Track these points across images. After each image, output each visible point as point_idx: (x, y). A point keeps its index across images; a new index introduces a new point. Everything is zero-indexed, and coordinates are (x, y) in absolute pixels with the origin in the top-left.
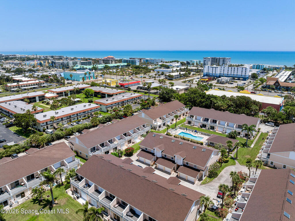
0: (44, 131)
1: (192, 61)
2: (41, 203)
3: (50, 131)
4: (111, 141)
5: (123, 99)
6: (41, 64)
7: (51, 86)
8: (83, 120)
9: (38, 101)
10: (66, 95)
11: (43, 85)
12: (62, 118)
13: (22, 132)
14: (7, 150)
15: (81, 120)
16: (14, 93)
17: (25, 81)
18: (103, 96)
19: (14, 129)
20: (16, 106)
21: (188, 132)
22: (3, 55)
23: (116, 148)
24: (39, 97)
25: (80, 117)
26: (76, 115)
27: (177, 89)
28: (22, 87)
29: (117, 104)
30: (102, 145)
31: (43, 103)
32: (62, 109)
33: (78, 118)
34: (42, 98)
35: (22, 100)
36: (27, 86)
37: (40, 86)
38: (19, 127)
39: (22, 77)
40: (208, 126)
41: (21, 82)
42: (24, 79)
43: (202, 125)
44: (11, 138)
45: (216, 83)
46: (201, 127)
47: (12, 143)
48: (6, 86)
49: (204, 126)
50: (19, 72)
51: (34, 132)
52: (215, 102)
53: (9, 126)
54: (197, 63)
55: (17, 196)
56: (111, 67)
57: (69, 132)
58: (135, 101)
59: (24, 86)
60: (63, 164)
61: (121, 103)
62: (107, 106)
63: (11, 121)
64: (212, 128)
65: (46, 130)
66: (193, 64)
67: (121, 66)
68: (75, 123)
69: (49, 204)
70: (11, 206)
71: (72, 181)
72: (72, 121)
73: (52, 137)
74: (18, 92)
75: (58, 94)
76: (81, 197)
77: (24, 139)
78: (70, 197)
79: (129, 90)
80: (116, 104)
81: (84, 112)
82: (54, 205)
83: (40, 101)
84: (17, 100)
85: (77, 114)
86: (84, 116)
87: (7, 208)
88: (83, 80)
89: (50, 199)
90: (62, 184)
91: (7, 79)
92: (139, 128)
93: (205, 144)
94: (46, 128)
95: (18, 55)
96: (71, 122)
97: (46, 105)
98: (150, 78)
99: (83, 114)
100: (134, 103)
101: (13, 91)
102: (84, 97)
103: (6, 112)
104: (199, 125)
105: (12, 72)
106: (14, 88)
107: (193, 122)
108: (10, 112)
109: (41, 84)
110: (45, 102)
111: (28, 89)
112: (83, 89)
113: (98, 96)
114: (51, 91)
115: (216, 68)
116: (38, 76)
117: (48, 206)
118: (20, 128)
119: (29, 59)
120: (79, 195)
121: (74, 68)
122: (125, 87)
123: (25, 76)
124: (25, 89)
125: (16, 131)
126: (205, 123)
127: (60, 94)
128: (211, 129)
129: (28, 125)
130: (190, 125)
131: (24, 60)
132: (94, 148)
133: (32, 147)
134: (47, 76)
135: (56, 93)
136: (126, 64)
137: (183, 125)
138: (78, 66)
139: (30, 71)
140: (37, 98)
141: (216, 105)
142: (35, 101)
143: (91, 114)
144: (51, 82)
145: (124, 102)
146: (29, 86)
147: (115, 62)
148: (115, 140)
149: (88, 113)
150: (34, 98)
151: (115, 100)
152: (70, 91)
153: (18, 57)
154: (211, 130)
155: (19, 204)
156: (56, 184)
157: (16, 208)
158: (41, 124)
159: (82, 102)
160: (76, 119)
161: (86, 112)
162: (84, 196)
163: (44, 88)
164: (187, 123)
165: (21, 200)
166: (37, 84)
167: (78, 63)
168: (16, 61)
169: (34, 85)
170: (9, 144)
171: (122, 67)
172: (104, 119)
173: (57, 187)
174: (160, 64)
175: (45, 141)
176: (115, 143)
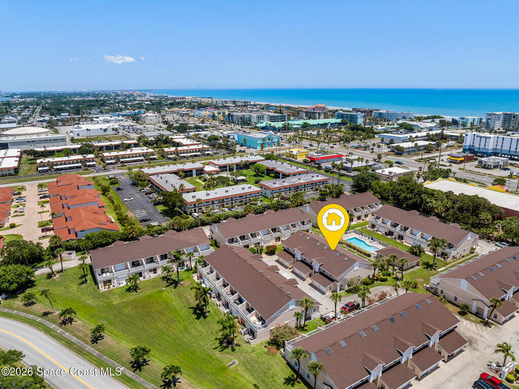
0: (191, 214)
1: (464, 119)
2: (169, 281)
3: (196, 214)
4: (253, 236)
5: (297, 183)
6: (214, 117)
7: (217, 155)
8: (238, 206)
9: (194, 176)
10: (231, 170)
11: (207, 152)
12: (213, 202)
13: (168, 213)
14: (149, 229)
15: (236, 206)
16: (170, 161)
17: (186, 145)
18: (277, 175)
19: (161, 208)
20: (167, 181)
21: (363, 238)
22: (170, 96)
23: (259, 243)
24: (197, 170)
25: (235, 202)
26: (230, 199)
27: (390, 173)
28: (181, 153)
29: (288, 189)
30: (243, 238)
31: (200, 178)
32: (217, 190)
33: (232, 203)
34: (200, 172)
35: (176, 173)
36: (187, 153)
37: (202, 154)
38: (166, 206)
39: (184, 138)
40: (396, 235)
41: (181, 146)
42: (185, 142)
43: (388, 232)
44: (157, 218)
45: (476, 167)
46: (386, 234)
47: (156, 224)
48: (163, 150)
49: (390, 233)
50: (183, 129)
51: (180, 214)
52: (428, 200)
53: (157, 204)
54: (472, 124)
55: (151, 271)
56: (314, 125)
57: (215, 219)
58: (317, 188)
59: (184, 153)
60: (196, 250)
61: (293, 188)
62: (273, 191)
63: (160, 198)
64: (401, 238)
65: (192, 213)
66: (464, 125)
67: (331, 124)
68: (226, 209)
69: (175, 283)
70: (144, 278)
71: (199, 267)
72: (225, 206)
73: (196, 222)
74: (175, 160)
75: (220, 167)
76: (204, 282)
77: (168, 220)
78: (195, 281)
79: (319, 168)
80: (286, 189)
81: (240, 197)
82: (179, 285)
83: (197, 175)
84: (170, 173)
85: (232, 198)
86: (240, 202)
87: (141, 279)
88: (262, 148)
89: (177, 279)
90: (192, 269)
91: (165, 140)
92: (295, 224)
93: (374, 256)
94: (193, 211)
95: (189, 98)
96: (223, 207)
97: (203, 181)
98: (365, 150)
99: (239, 198)
100: (314, 189)
101: (170, 159)
102: (253, 174)
103: (156, 186)
104: (383, 231)
105: (175, 128)
106: (171, 154)
107: (377, 226)
108: (160, 188)
109: (205, 151)
110: (203, 177)
111: (187, 158)
112: (253, 163)
113: (271, 175)
114: (213, 164)
115: (486, 138)
116: (205, 136)
117: (173, 285)
118: (167, 208)
119: (201, 106)
120: (202, 281)
121: (257, 125)
122: (316, 162)
123: (188, 138)
124: (184, 157)
125: (163, 211)
126: (393, 229)
127: (223, 168)
128: (399, 238)
129: (174, 206)
130: (372, 230)
131: (193, 108)
132: (233, 239)
133: (174, 229)
134: (216, 139)
135: (218, 167)
136: (339, 121)
137: (363, 228)
138: (263, 123)
139: (197, 128)
140: (194, 172)
141: (428, 205)
142: (191, 175)
143: (250, 199)
144: (219, 148)
145: (299, 187)
146: (190, 152)
147: (324, 116)
148: (259, 234)
149: (246, 198)
150: (191, 171)
151: (286, 184)
152: (237, 165)
153: (187, 100)
154: (398, 241)
155: (151, 278)
156: (186, 268)
157: (148, 281)
158: (189, 206)
159: (247, 181)
160: (230, 204)
161: (244, 197)
162: (206, 282)
163: (207, 157)
164: (370, 226)
165: (153, 275)
166: (199, 151)
167: (265, 116)
168: (183, 109)
169: (196, 152)
170: (153, 224)
171: (333, 125)
172: (261, 208)
173: (186, 270)
174: (400, 122)
175: (187, 225)
176: (259, 237)
